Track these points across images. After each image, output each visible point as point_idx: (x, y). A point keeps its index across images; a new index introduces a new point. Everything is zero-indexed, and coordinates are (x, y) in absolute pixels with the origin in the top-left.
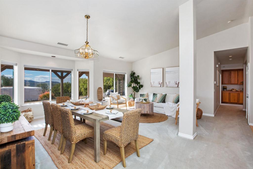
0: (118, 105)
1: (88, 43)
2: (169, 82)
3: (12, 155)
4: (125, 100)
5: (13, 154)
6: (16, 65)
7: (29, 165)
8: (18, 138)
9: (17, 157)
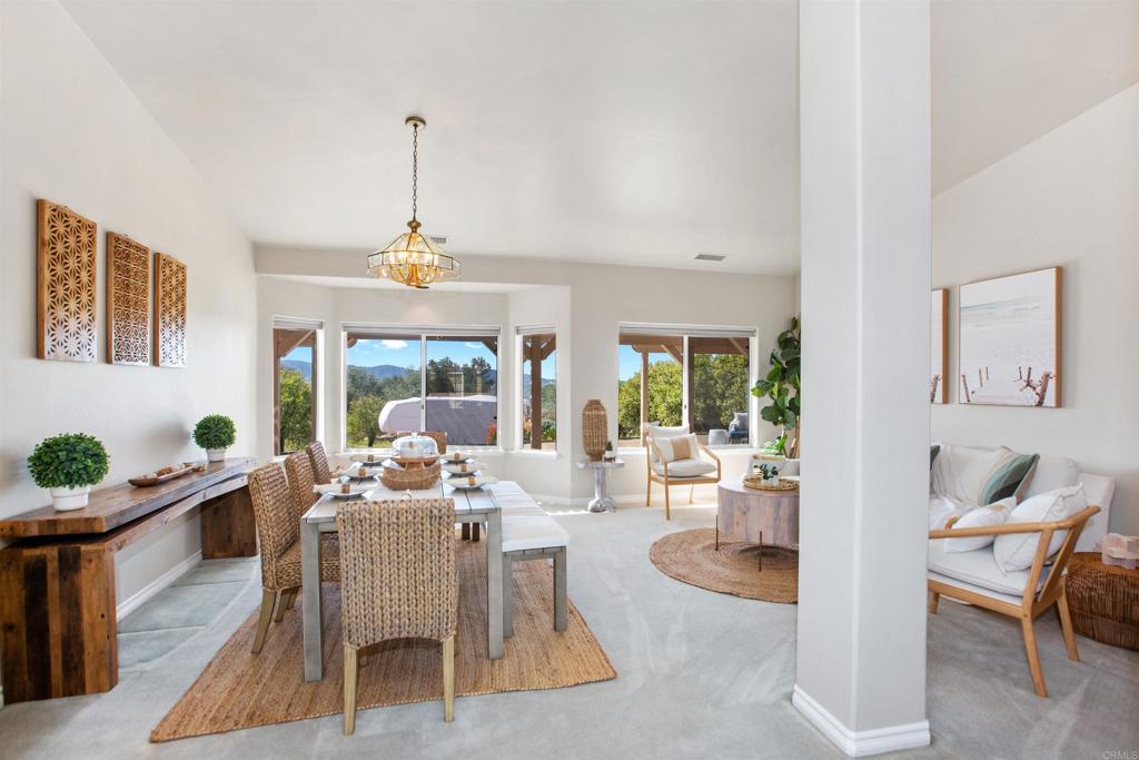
0: (668, 483)
1: (419, 225)
2: (983, 374)
3: (49, 571)
4: (716, 465)
5: (53, 567)
6: (321, 326)
7: (90, 612)
8: (61, 530)
9: (60, 579)
